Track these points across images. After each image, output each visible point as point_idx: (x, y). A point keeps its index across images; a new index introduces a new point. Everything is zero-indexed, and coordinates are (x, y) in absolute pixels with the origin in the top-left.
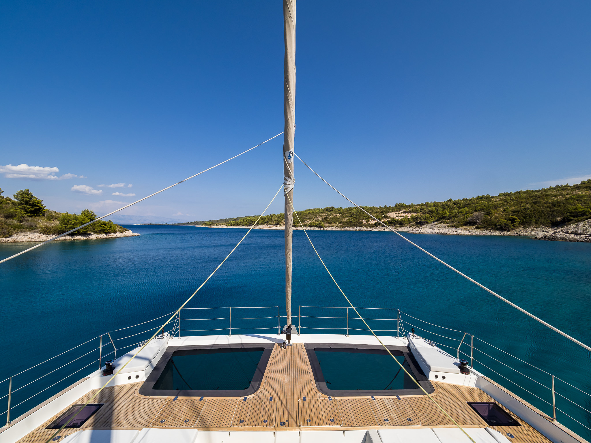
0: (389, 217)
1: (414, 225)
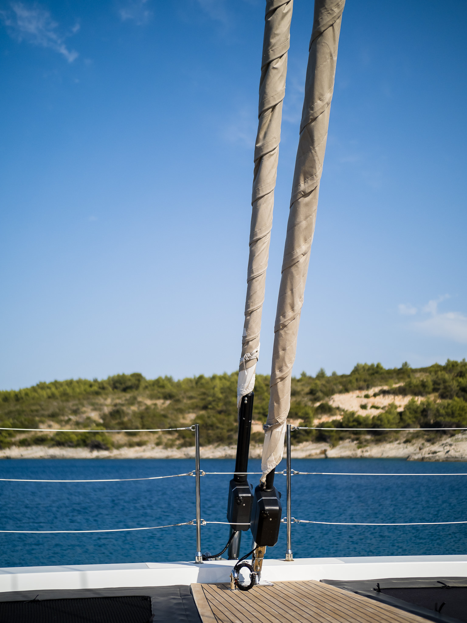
0: (338, 408)
1: (416, 436)
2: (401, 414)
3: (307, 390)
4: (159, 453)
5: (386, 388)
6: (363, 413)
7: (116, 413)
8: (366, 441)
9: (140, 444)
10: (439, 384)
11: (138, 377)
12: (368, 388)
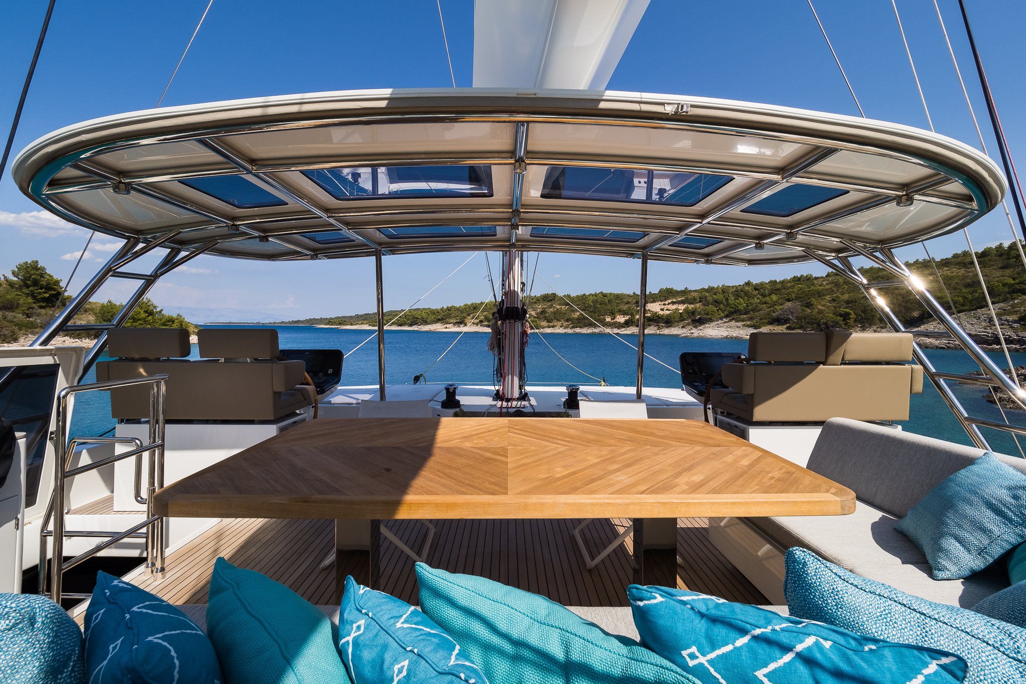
0: (649, 310)
1: (688, 324)
2: (681, 313)
3: (634, 301)
4: (562, 331)
5: (674, 300)
6: (661, 313)
7: (543, 312)
8: (662, 326)
9: (553, 327)
10: (702, 299)
11: (554, 295)
12: (665, 300)
